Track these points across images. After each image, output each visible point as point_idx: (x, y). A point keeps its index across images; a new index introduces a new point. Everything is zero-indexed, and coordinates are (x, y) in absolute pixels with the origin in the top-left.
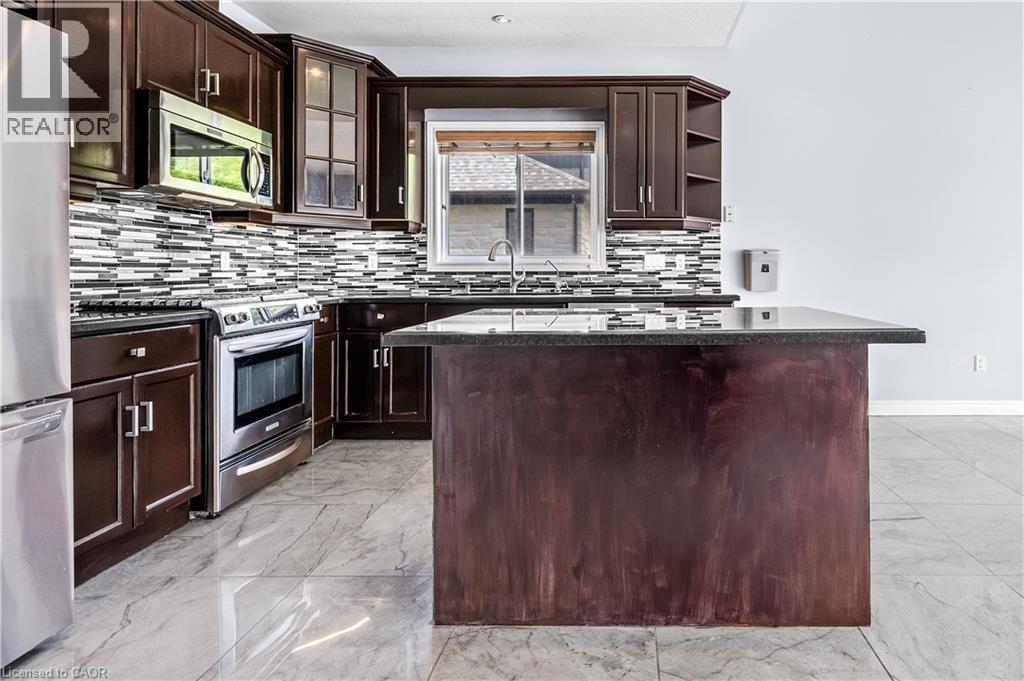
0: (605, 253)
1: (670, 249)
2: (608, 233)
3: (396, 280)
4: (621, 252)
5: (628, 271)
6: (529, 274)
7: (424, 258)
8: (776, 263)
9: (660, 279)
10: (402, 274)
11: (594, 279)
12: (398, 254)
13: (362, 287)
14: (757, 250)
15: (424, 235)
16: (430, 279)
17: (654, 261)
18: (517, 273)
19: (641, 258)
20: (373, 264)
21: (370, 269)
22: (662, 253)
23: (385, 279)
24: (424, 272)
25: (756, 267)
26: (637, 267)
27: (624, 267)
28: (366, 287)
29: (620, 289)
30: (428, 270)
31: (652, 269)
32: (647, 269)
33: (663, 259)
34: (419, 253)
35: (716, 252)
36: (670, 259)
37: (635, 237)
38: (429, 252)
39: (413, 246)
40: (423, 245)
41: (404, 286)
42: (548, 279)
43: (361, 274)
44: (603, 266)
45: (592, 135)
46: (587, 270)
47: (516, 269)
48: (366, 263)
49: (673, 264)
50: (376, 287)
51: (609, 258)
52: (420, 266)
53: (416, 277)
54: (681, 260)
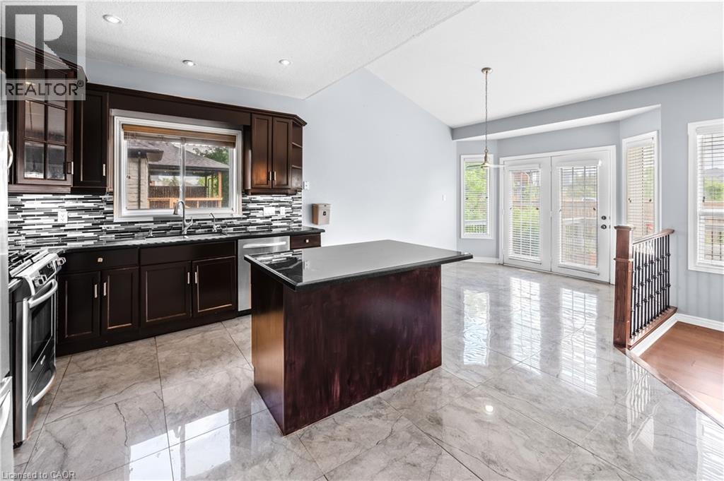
0: (241, 207)
1: (277, 204)
2: (243, 197)
3: (85, 230)
4: (251, 206)
5: (255, 217)
6: (194, 221)
7: (112, 212)
8: (329, 210)
9: (272, 220)
10: (91, 224)
11: (236, 222)
12: (87, 210)
13: (52, 236)
14: (321, 204)
15: (111, 196)
16: (116, 227)
17: (269, 211)
18: (186, 220)
19: (262, 209)
20: (63, 217)
21: (60, 222)
22: (273, 206)
23: (75, 229)
24: (111, 222)
25: (321, 213)
26: (259, 214)
27: (252, 214)
28: (55, 236)
29: (250, 227)
30: (115, 221)
31: (268, 215)
32: (265, 215)
33: (274, 209)
34: (106, 209)
35: (300, 206)
36: (278, 209)
37: (259, 198)
38: (116, 208)
39: (102, 204)
40: (111, 203)
41: (93, 234)
42: (206, 223)
43: (51, 226)
44: (240, 216)
45: (234, 137)
46: (231, 217)
47: (186, 218)
48: (55, 218)
49: (278, 212)
50: (66, 235)
51: (244, 210)
52: (107, 218)
53: (104, 227)
54: (283, 210)
